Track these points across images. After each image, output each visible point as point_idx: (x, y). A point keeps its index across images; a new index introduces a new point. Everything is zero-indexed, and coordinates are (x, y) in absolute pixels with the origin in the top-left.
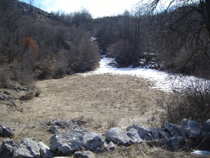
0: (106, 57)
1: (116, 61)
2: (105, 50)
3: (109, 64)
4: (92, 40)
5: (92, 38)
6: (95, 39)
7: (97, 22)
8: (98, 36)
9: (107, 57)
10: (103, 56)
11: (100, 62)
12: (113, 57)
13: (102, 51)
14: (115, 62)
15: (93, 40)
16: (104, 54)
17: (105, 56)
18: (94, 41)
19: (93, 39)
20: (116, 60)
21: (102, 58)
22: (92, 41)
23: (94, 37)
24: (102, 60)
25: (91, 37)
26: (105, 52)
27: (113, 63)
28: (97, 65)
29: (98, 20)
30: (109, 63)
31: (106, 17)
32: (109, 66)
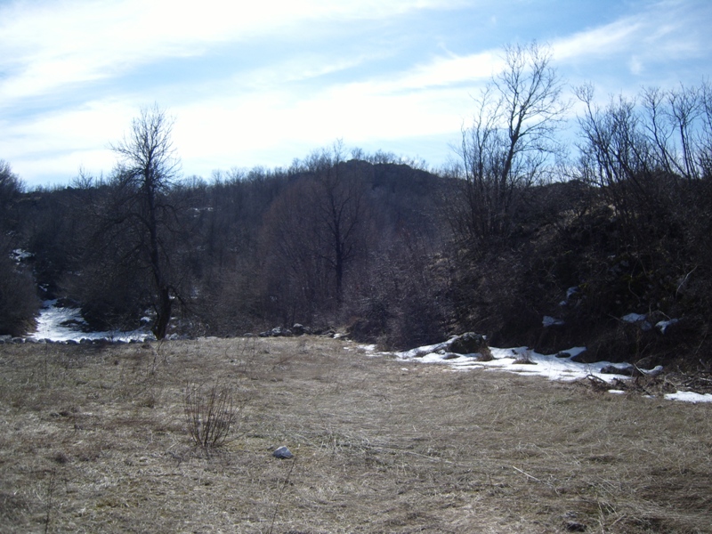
0: (55, 306)
1: (83, 316)
2: (53, 287)
3: (64, 324)
4: (17, 258)
5: (18, 251)
6: (26, 255)
7: (35, 203)
8: (36, 246)
9: (58, 305)
10: (48, 302)
11: (40, 320)
12: (75, 307)
13: (46, 290)
14: (80, 320)
15: (21, 258)
16: (52, 298)
17: (55, 302)
18: (22, 260)
19: (21, 254)
20: (83, 314)
21: (46, 308)
22: (17, 261)
23: (23, 249)
24: (43, 314)
25: (16, 249)
26: (55, 294)
27: (74, 321)
28: (30, 326)
29: (36, 198)
30: (65, 320)
31: (64, 190)
32: (64, 329)
